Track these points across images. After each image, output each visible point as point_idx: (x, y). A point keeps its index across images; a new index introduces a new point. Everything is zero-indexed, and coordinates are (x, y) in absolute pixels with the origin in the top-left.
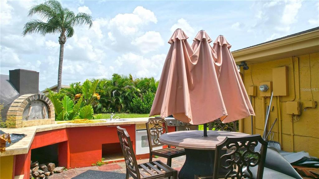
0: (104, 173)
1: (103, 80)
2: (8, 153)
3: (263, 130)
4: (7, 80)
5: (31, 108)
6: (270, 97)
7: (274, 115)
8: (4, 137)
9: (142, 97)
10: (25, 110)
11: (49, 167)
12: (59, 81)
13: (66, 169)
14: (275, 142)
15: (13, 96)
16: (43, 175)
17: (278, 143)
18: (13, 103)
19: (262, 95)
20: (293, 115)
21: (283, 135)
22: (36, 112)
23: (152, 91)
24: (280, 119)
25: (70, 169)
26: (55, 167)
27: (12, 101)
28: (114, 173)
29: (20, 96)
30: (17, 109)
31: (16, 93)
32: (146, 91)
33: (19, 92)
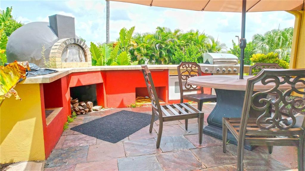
0: (136, 114)
1: (146, 34)
2: (33, 81)
4: (48, 26)
5: (68, 51)
8: (23, 65)
9: (184, 50)
10: (63, 52)
11: (88, 105)
12: (107, 36)
13: (104, 108)
15: (53, 40)
16: (83, 111)
18: (53, 46)
22: (73, 55)
23: (194, 44)
25: (107, 108)
26: (94, 106)
27: (52, 44)
28: (144, 114)
29: (59, 40)
30: (56, 51)
31: (55, 37)
32: (189, 45)
33: (58, 37)
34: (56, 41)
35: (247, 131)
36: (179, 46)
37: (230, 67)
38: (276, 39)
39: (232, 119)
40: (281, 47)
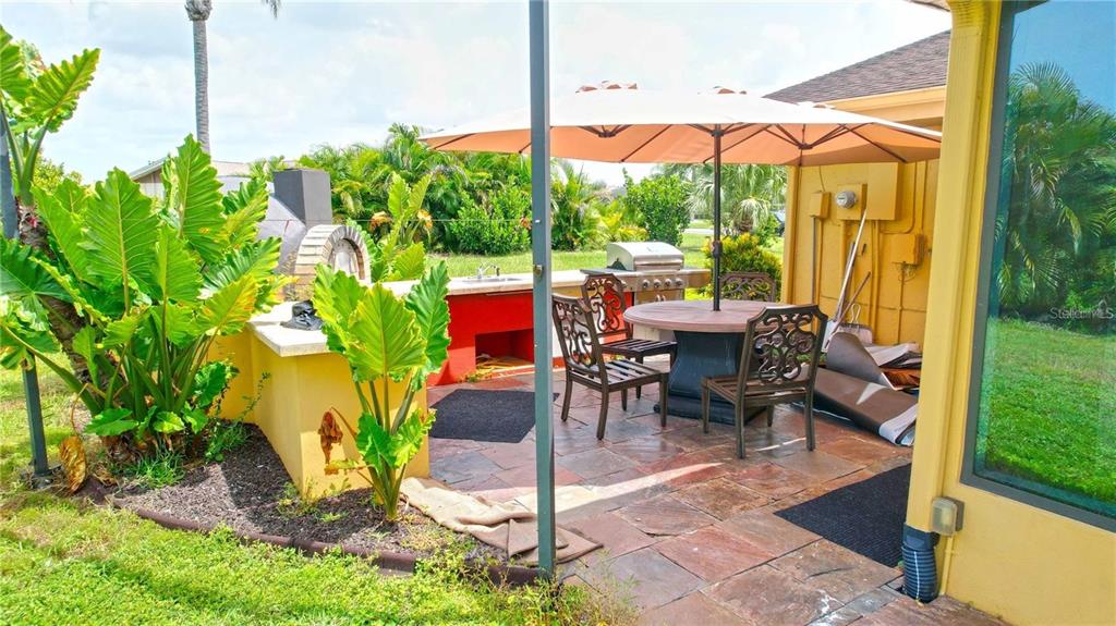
1: (355, 148)
3: (837, 300)
6: (859, 222)
7: (866, 265)
9: (488, 204)
14: (861, 327)
17: (869, 328)
19: (841, 214)
20: (905, 265)
21: (880, 310)
22: (341, 265)
24: (876, 275)
29: (307, 230)
31: (297, 225)
32: (499, 185)
33: (304, 223)
34: (302, 235)
35: (747, 387)
36: (469, 189)
37: (668, 276)
38: (740, 170)
39: (719, 377)
40: (756, 193)
